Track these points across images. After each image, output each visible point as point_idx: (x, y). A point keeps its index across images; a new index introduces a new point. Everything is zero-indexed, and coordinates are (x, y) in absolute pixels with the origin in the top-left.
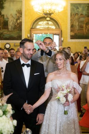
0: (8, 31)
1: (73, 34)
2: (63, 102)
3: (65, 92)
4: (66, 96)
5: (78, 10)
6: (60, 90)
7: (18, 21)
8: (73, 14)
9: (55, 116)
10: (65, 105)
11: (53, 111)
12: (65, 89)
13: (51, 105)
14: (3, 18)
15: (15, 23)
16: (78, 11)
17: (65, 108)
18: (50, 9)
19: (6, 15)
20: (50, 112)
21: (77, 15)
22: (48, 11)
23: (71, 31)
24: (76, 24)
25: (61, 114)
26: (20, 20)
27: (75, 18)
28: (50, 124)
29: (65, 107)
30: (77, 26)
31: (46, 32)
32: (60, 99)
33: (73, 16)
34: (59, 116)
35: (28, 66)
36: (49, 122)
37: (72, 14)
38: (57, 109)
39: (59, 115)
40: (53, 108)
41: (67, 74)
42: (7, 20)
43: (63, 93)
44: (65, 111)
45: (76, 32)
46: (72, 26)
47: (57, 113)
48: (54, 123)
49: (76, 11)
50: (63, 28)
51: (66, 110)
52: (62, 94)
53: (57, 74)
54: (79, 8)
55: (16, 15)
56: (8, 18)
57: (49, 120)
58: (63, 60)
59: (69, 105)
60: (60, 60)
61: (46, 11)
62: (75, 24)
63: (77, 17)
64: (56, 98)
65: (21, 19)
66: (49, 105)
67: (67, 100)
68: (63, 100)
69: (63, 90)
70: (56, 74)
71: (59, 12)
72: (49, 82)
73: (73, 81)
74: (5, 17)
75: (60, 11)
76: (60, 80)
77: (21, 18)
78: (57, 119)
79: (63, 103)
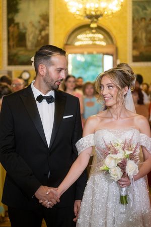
0: (27, 50)
1: (136, 53)
2: (116, 177)
3: (120, 156)
4: (122, 165)
5: (145, 11)
6: (109, 152)
7: (43, 33)
8: (138, 20)
9: (103, 206)
10: (123, 185)
11: (97, 196)
12: (121, 150)
13: (94, 184)
14: (18, 28)
15: (38, 37)
16: (145, 14)
17: (122, 190)
18: (97, 8)
19: (23, 24)
20: (93, 197)
21: (143, 20)
22: (94, 11)
23: (134, 48)
24: (143, 36)
25: (115, 202)
26: (47, 32)
27: (140, 27)
28: (92, 222)
29: (122, 187)
30: (144, 40)
31: (90, 50)
32: (110, 171)
33: (136, 22)
34: (110, 207)
35: (49, 100)
36: (90, 218)
37: (135, 19)
38: (106, 191)
39: (110, 204)
40: (97, 190)
41: (127, 117)
42: (24, 31)
43: (115, 159)
44: (121, 197)
45: (143, 49)
46: (135, 40)
47: (107, 199)
48: (101, 220)
49: (142, 14)
50: (120, 44)
51: (123, 194)
52: (113, 161)
53: (105, 118)
54: (148, 8)
55: (39, 22)
56: (25, 28)
57: (91, 215)
58: (115, 88)
59: (129, 185)
60: (109, 87)
61: (90, 11)
62: (140, 35)
63: (143, 24)
64: (102, 168)
65: (48, 30)
66: (89, 183)
67: (125, 174)
68: (117, 173)
69: (116, 152)
70: (103, 118)
71: (112, 13)
72: (89, 135)
73: (139, 132)
74: (21, 27)
75: (114, 12)
76: (110, 130)
77: (47, 28)
78: (106, 212)
79: (116, 180)
